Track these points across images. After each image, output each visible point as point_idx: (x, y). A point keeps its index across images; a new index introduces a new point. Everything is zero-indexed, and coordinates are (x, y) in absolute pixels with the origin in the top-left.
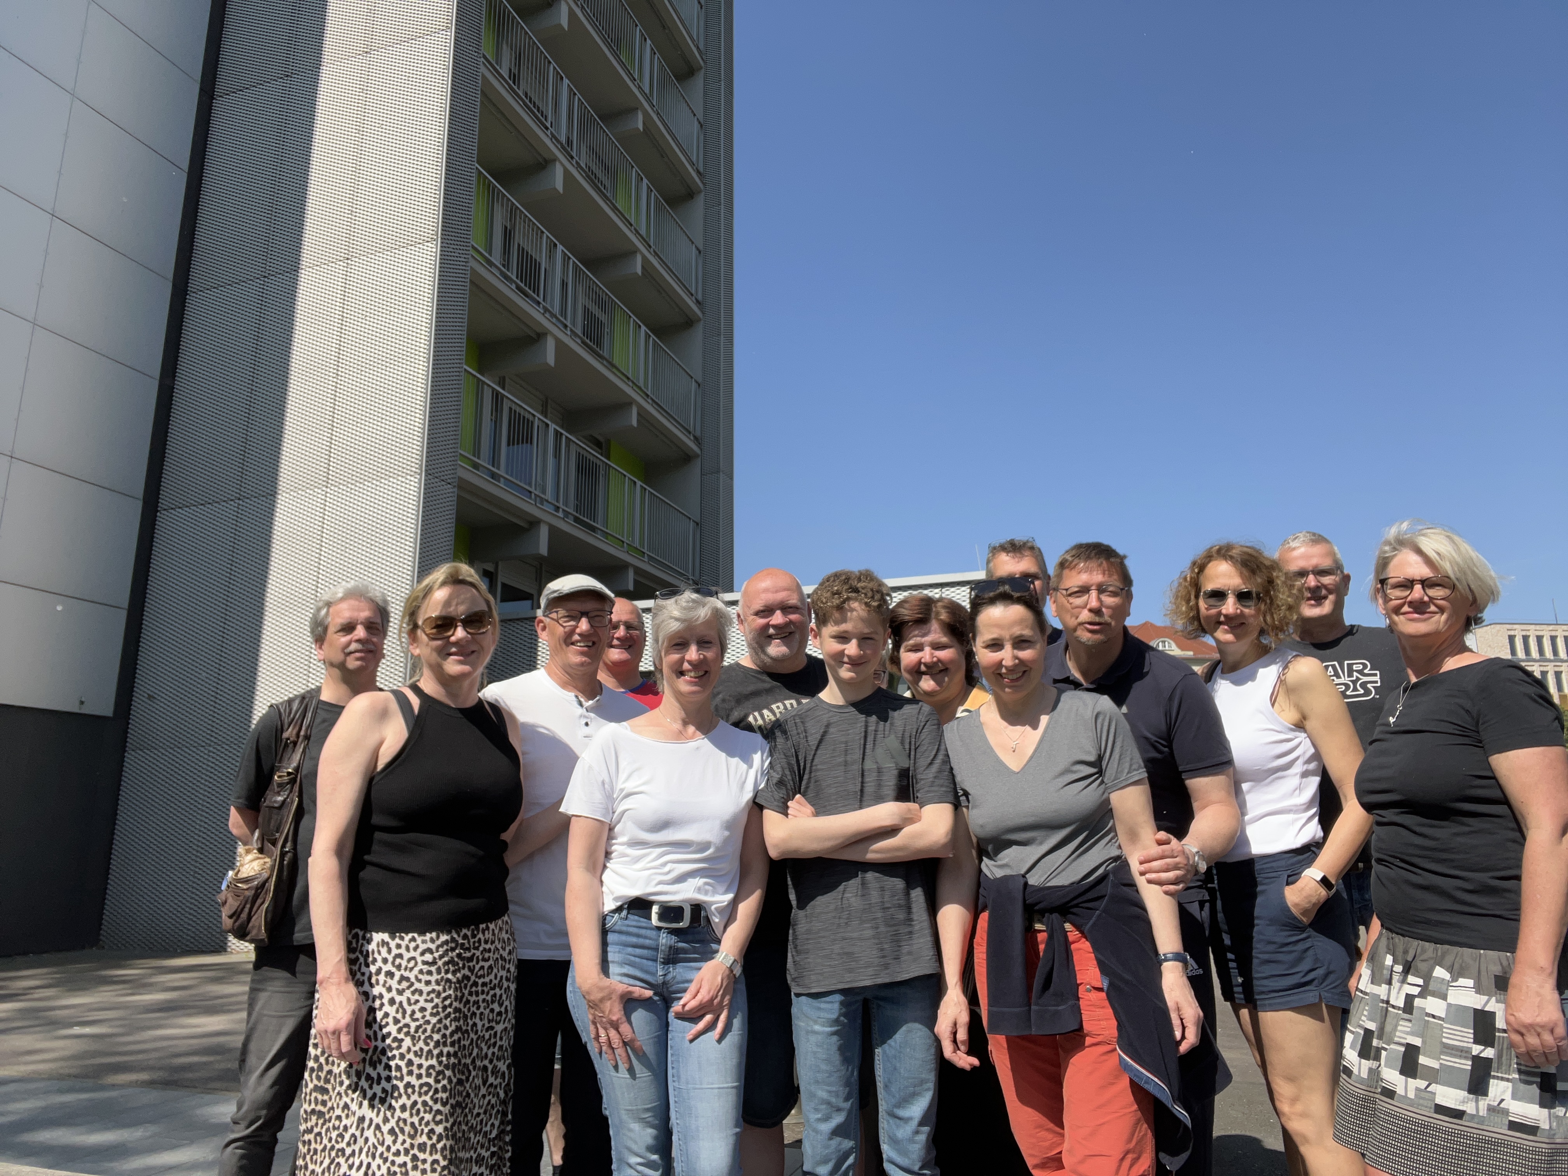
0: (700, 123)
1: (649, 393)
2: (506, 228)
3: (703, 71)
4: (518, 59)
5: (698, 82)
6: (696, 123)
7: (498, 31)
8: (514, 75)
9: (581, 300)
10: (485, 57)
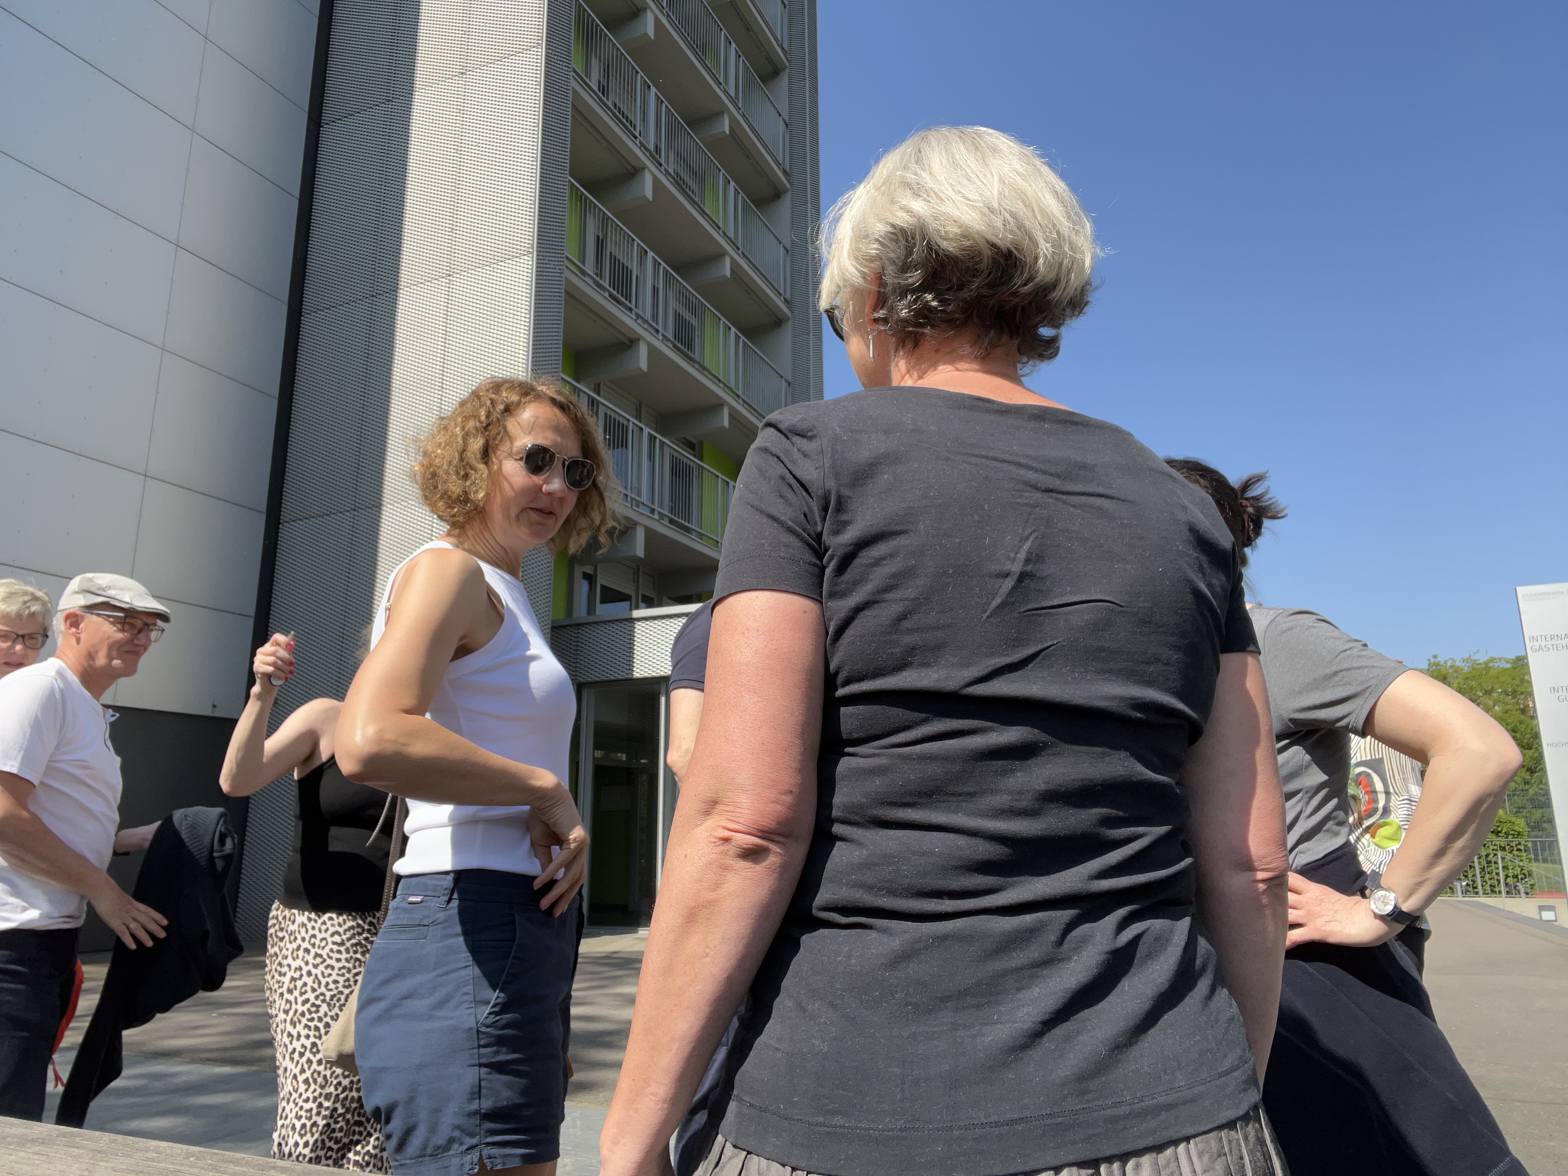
0: (785, 122)
1: (740, 394)
2: (598, 237)
3: (787, 70)
4: (607, 72)
5: (784, 81)
6: (782, 123)
7: (587, 44)
8: (604, 87)
9: (672, 304)
10: (575, 71)
